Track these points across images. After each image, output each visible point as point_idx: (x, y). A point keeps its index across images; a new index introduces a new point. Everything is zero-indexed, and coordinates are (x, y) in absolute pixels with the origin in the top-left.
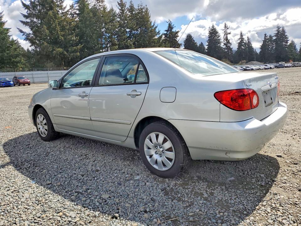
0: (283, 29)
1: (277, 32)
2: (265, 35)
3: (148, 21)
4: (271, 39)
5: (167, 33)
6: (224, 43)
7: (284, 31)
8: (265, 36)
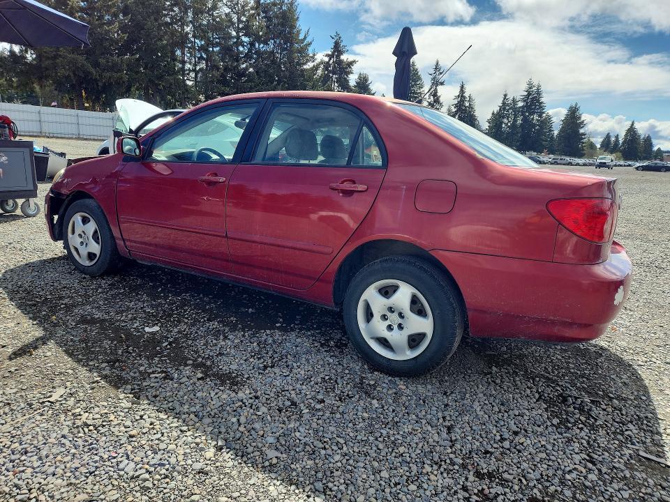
0: (538, 89)
1: (526, 93)
2: (505, 95)
3: (293, 27)
4: (514, 106)
5: (329, 61)
6: (429, 101)
7: (539, 93)
8: (505, 99)
